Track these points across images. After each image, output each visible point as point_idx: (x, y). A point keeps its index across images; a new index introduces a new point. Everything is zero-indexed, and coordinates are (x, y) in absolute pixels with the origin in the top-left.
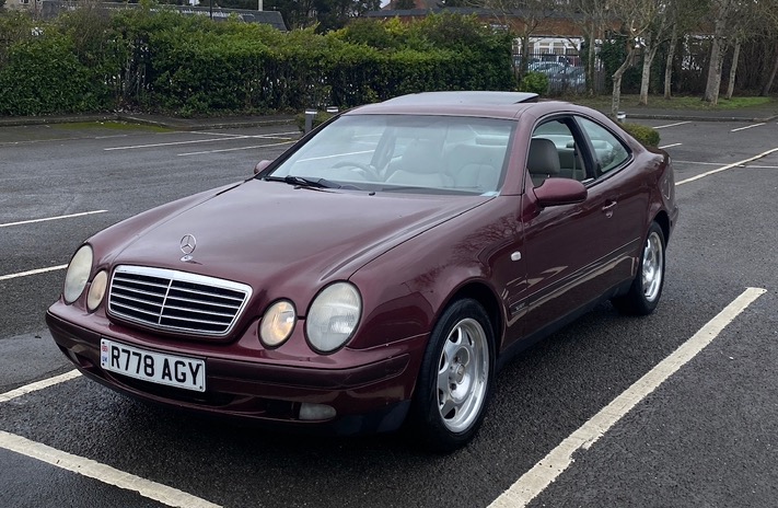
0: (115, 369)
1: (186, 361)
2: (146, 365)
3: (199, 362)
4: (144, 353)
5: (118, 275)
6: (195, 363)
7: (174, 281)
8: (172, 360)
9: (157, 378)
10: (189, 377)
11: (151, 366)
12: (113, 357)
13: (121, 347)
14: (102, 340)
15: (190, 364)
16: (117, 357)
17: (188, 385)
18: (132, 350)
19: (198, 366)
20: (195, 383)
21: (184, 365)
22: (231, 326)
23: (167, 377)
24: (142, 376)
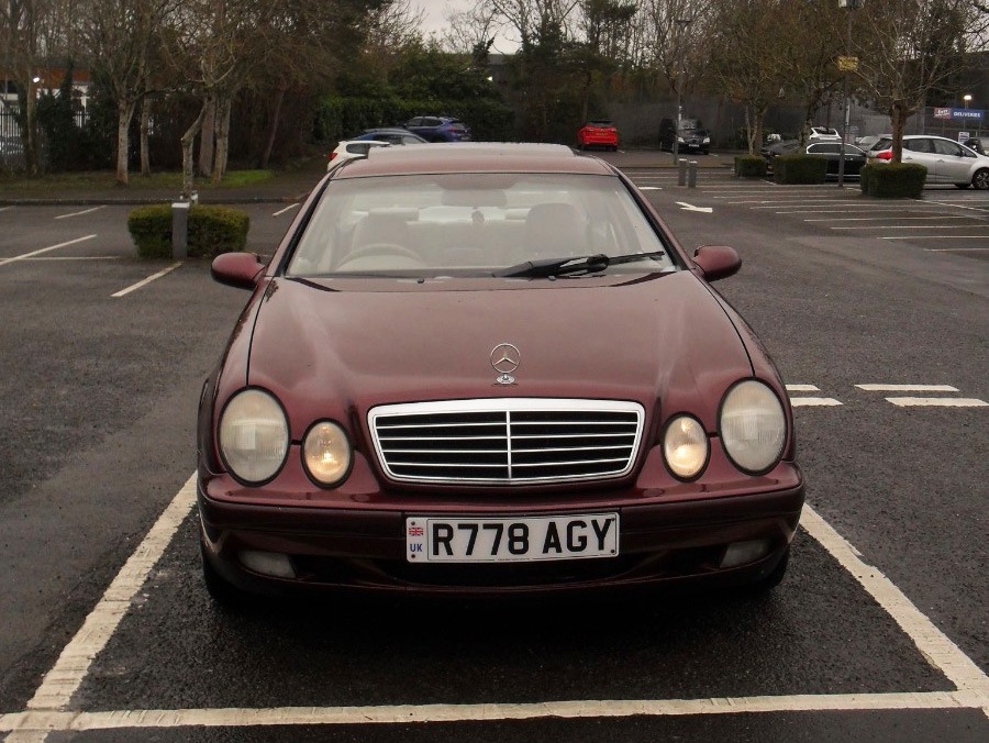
0: (443, 557)
1: (587, 519)
2: (513, 539)
3: (610, 516)
4: (507, 523)
5: (380, 421)
6: (601, 520)
7: (512, 413)
8: (562, 523)
9: (535, 553)
10: (593, 540)
11: (524, 539)
12: (437, 540)
13: (454, 523)
14: (409, 520)
15: (595, 523)
16: (447, 541)
17: (591, 551)
18: (480, 522)
19: (608, 522)
20: (601, 547)
21: (583, 525)
22: (632, 459)
23: (552, 551)
24: (504, 555)
